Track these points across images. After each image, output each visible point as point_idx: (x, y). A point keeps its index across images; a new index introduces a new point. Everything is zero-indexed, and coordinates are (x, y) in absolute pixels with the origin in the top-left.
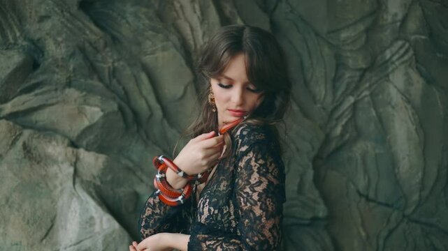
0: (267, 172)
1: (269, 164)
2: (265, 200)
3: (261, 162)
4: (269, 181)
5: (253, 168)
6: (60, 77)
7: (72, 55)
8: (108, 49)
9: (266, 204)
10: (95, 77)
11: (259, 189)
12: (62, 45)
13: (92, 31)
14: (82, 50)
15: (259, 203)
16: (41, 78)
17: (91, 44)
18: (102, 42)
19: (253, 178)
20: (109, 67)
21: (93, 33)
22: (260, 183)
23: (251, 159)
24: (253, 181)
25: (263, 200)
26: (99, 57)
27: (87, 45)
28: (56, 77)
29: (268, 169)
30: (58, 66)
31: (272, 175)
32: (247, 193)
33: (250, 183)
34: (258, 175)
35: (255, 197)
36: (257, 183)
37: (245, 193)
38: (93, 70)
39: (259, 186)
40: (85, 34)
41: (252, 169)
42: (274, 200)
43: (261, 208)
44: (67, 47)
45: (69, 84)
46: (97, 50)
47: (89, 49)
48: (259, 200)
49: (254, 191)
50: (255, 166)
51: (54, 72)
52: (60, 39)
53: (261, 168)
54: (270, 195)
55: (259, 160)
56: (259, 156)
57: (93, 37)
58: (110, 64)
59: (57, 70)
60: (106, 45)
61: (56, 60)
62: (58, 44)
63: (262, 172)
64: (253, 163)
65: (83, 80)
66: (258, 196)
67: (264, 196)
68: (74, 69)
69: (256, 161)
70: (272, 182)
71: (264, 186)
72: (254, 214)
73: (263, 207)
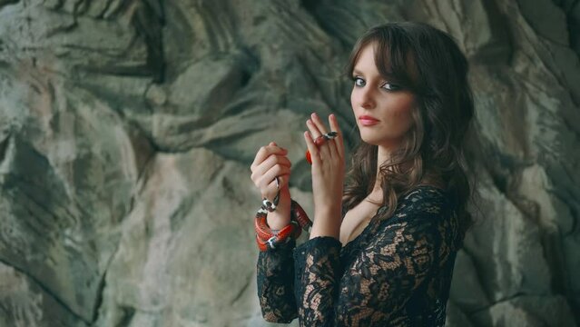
0: (409, 254)
1: (418, 245)
2: (382, 282)
3: (410, 237)
4: (402, 265)
5: (396, 238)
6: (273, 94)
7: (289, 67)
8: (336, 58)
9: (379, 287)
10: (318, 95)
11: (385, 266)
12: (279, 53)
13: (315, 36)
14: (302, 60)
15: (372, 281)
16: (250, 96)
17: (314, 52)
18: (328, 49)
19: (386, 248)
20: (336, 83)
21: (317, 37)
22: (390, 259)
23: (401, 228)
24: (384, 251)
25: (379, 279)
26: (324, 69)
27: (309, 53)
28: (268, 94)
29: (412, 251)
30: (270, 81)
31: (412, 260)
32: (368, 259)
33: (380, 251)
34: (395, 250)
35: (374, 270)
36: (387, 256)
37: (365, 257)
38: (315, 85)
39: (388, 262)
40: (307, 39)
41: (393, 238)
42: (392, 290)
43: (370, 287)
44: (284, 56)
45: (284, 104)
46: (321, 60)
47: (312, 59)
48: (374, 277)
49: (378, 264)
50: (399, 238)
51: (266, 89)
52: (276, 46)
53: (405, 245)
54: (391, 281)
55: (408, 234)
56: (412, 230)
57: (316, 44)
58: (338, 79)
59: (269, 86)
60: (334, 53)
61: (268, 73)
62: (273, 52)
63: (402, 249)
64: (399, 233)
65: (301, 100)
66: (378, 271)
67: (384, 276)
68: (292, 85)
69: (404, 233)
70: (406, 269)
71: (393, 266)
72: (359, 287)
73: (375, 287)
